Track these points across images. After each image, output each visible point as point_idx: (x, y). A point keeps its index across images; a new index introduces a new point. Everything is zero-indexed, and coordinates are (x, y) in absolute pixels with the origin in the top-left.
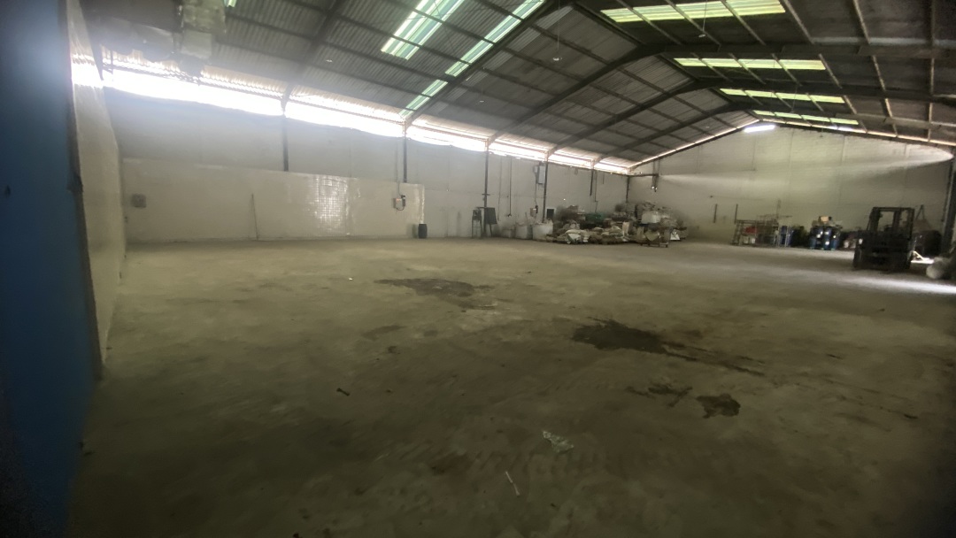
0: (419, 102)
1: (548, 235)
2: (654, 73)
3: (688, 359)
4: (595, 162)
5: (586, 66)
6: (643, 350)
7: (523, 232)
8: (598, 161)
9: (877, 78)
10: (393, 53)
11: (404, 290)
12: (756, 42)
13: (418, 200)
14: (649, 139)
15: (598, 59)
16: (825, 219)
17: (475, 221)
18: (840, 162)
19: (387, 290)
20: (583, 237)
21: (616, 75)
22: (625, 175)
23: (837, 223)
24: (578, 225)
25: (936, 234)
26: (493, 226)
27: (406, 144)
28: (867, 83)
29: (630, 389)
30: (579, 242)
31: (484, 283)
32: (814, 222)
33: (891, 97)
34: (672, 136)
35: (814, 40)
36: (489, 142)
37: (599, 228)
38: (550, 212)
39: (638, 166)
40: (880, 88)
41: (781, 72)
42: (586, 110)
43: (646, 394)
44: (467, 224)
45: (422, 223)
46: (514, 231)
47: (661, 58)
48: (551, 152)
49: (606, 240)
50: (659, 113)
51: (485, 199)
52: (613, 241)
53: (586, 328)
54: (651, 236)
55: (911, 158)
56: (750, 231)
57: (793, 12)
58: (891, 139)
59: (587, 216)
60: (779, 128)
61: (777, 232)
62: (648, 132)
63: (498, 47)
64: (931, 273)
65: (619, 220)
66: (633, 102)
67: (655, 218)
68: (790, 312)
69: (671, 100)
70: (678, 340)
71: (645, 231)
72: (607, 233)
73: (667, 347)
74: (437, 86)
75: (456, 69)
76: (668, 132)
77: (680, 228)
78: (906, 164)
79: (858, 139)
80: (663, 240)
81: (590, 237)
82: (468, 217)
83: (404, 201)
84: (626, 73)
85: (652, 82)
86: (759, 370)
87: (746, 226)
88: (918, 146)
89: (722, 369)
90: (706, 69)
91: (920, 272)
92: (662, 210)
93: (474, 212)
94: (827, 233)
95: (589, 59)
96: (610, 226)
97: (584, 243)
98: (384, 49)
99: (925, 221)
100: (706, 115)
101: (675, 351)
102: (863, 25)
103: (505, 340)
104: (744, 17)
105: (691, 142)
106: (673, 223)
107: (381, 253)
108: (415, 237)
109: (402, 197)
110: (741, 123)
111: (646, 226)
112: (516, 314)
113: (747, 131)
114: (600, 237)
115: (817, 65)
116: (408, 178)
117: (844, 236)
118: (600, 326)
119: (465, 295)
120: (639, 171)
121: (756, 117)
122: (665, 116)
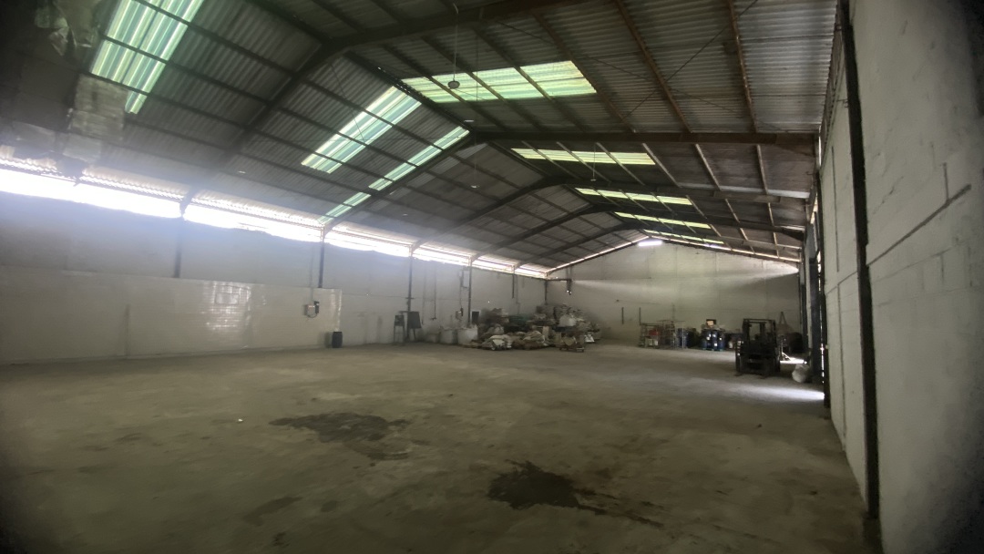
0: (340, 210)
1: (473, 341)
2: (559, 198)
3: (596, 511)
4: (515, 267)
5: (501, 190)
6: (555, 503)
7: (449, 337)
8: (518, 267)
9: (731, 214)
10: (314, 167)
11: (306, 432)
12: (636, 183)
13: (333, 304)
14: (562, 249)
15: (512, 185)
16: (711, 323)
17: (397, 328)
18: (716, 274)
19: (285, 436)
20: (506, 342)
21: (529, 198)
22: (543, 279)
23: (722, 327)
24: (502, 328)
26: (417, 330)
27: (323, 249)
28: (727, 216)
30: (502, 349)
31: (401, 417)
32: (703, 326)
33: (746, 227)
34: (580, 247)
35: (680, 184)
36: (413, 248)
37: (521, 333)
38: (475, 314)
39: (553, 271)
40: (734, 220)
41: (659, 204)
42: (504, 224)
44: (388, 329)
45: (337, 330)
46: (439, 335)
47: (564, 187)
48: (475, 258)
49: (528, 345)
50: (567, 229)
51: (409, 303)
52: (535, 346)
53: (504, 476)
54: (570, 341)
55: (768, 271)
56: (652, 334)
57: (661, 165)
58: (750, 256)
59: (510, 318)
60: (665, 244)
61: (675, 335)
62: (559, 244)
63: (419, 170)
64: (797, 377)
65: (541, 324)
66: (544, 220)
67: (571, 321)
68: (687, 435)
69: (576, 220)
70: (589, 486)
71: (563, 335)
72: (528, 338)
73: (578, 496)
74: (360, 198)
75: (379, 185)
76: (576, 244)
77: (594, 330)
78: (764, 276)
79: (727, 255)
80: (579, 344)
81: (514, 342)
82: (389, 322)
83: (317, 308)
84: (537, 197)
85: (558, 204)
86: (659, 520)
87: (649, 328)
88: (771, 262)
89: (627, 522)
90: (601, 197)
92: (577, 313)
93: (396, 317)
94: (714, 336)
95: (503, 184)
96: (531, 330)
97: (508, 349)
98: (305, 163)
99: (786, 326)
100: (606, 232)
101: (585, 502)
102: (714, 177)
103: (415, 507)
104: (625, 165)
105: (595, 253)
106: (587, 326)
109: (316, 303)
110: (634, 239)
111: (564, 331)
112: (432, 463)
113: (641, 245)
114: (522, 342)
115: (686, 202)
116: (323, 283)
117: (728, 337)
118: (517, 471)
119: (377, 437)
120: (555, 276)
121: (646, 234)
122: (573, 231)
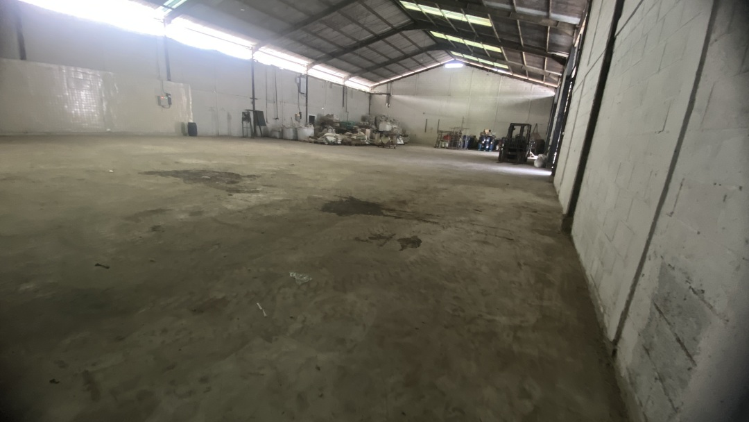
0: (177, 1)
1: (310, 137)
2: (386, 10)
3: (396, 217)
4: (346, 79)
6: (368, 214)
7: (290, 134)
8: (348, 79)
9: (519, 37)
11: (171, 179)
13: (185, 99)
14: (384, 65)
16: (487, 131)
17: (245, 122)
18: (497, 93)
19: (153, 180)
20: (337, 139)
21: (358, 7)
22: (368, 93)
24: (334, 130)
25: (543, 141)
26: (262, 128)
27: (167, 44)
28: (514, 40)
29: (357, 239)
30: (334, 144)
31: (251, 173)
32: (481, 133)
33: (526, 51)
34: (400, 64)
36: (254, 50)
37: (349, 133)
38: (312, 118)
39: (377, 86)
40: (520, 44)
41: (466, 24)
42: (336, 33)
43: (367, 241)
44: (237, 125)
45: (191, 121)
46: (282, 133)
48: (309, 67)
49: (354, 142)
50: (390, 44)
51: (253, 103)
52: (359, 143)
53: (332, 202)
54: (385, 140)
55: (534, 93)
56: (445, 138)
58: (525, 80)
59: (341, 123)
60: (466, 66)
61: (461, 139)
62: (383, 59)
64: (536, 164)
65: (363, 127)
66: (372, 32)
67: (388, 127)
68: (460, 188)
69: (397, 35)
70: (392, 207)
71: (381, 136)
72: (355, 137)
73: (384, 211)
76: (395, 61)
77: (404, 135)
78: (531, 97)
79: (508, 79)
80: (392, 143)
81: (343, 140)
82: (237, 118)
83: (169, 100)
85: (384, 17)
86: (436, 221)
87: (444, 134)
88: (538, 86)
89: (415, 222)
90: (420, 14)
91: (531, 164)
92: (393, 122)
93: (243, 113)
94: (488, 140)
96: (357, 132)
97: (338, 144)
99: (537, 134)
100: (421, 50)
101: (389, 213)
103: (266, 215)
105: (412, 71)
106: (399, 132)
107: (148, 148)
108: (185, 135)
109: (167, 95)
110: (444, 60)
111: (382, 133)
112: (278, 195)
113: (448, 66)
114: (350, 140)
115: (487, 23)
116: (172, 77)
117: (497, 143)
118: (342, 201)
119: (233, 182)
120: (378, 90)
121: (452, 56)
122: (394, 47)
